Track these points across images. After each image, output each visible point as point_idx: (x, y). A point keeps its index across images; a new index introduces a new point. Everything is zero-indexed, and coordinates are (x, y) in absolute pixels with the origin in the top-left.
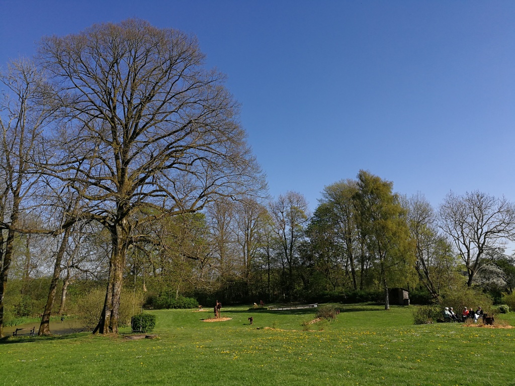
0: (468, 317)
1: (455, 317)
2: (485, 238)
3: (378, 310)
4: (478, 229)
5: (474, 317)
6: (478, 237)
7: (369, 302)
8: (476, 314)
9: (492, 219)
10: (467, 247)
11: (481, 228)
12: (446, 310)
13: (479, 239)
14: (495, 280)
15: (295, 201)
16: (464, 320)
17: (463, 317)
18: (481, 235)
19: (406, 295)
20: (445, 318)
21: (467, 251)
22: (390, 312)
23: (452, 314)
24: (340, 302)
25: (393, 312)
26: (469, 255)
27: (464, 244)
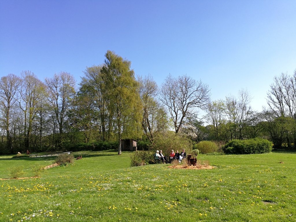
0: (174, 158)
1: (164, 159)
2: (187, 107)
3: (113, 155)
4: (183, 101)
5: (178, 158)
6: (183, 106)
7: (110, 150)
8: (180, 156)
9: (192, 95)
10: (176, 113)
11: (186, 100)
12: (157, 153)
13: (183, 107)
14: (191, 134)
15: (66, 79)
16: (170, 161)
17: (170, 159)
18: (185, 105)
19: (135, 144)
20: (155, 160)
21: (176, 116)
22: (121, 156)
23: (161, 156)
24: (90, 150)
25: (123, 156)
26: (176, 118)
27: (174, 111)
